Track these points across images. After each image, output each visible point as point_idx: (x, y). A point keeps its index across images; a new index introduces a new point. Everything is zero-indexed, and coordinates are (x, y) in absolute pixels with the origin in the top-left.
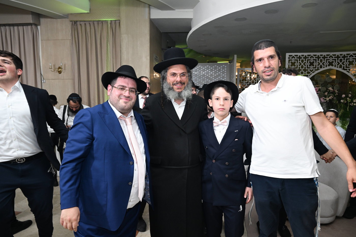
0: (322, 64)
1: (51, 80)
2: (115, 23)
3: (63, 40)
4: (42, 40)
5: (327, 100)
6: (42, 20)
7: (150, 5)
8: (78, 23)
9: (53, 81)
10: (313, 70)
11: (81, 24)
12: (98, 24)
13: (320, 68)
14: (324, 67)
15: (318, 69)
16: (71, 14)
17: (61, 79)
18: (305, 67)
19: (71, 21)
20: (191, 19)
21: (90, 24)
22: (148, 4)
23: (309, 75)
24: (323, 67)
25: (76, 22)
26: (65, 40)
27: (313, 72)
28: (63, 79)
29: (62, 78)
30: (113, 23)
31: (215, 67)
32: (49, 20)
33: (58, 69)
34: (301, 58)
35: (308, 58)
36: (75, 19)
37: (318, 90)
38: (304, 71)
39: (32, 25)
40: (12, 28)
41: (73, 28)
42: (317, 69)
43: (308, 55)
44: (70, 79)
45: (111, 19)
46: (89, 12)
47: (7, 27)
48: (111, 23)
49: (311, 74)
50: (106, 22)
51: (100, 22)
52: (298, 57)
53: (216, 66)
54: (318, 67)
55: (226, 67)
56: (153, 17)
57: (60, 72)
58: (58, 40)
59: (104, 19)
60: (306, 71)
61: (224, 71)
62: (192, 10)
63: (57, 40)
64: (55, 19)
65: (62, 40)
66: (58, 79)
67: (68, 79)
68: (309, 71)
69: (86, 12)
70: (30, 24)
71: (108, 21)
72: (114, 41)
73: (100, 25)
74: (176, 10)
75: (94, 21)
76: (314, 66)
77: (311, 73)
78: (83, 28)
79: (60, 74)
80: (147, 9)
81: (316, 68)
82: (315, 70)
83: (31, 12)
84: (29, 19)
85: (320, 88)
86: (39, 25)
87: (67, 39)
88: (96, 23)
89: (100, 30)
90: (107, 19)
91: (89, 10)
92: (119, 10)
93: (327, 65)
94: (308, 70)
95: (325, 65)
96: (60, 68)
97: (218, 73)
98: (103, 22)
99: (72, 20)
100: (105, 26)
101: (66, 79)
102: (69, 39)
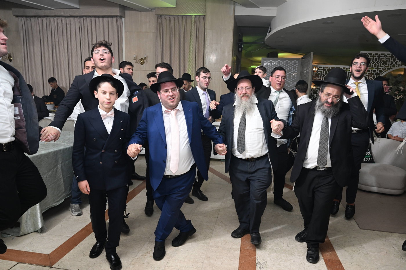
0: (395, 63)
2: (199, 18)
3: (146, 32)
4: (125, 32)
5: (397, 99)
6: (127, 13)
7: (235, 2)
8: (163, 16)
10: (385, 69)
11: (166, 17)
12: (182, 18)
13: (393, 67)
14: (397, 66)
15: (391, 68)
16: (158, 8)
17: (143, 70)
18: (378, 66)
19: (156, 15)
20: (274, 17)
21: (174, 17)
22: (234, 1)
23: (381, 73)
24: (395, 67)
25: (161, 16)
26: (148, 32)
27: (385, 70)
28: (145, 70)
29: (144, 69)
30: (197, 18)
31: (286, 62)
32: (134, 12)
33: (141, 60)
34: (375, 56)
35: (382, 56)
36: (161, 13)
37: (389, 88)
38: (376, 70)
39: (117, 17)
40: (97, 19)
41: (158, 22)
42: (389, 68)
43: (382, 54)
45: (196, 14)
46: (175, 7)
47: (93, 19)
48: (195, 18)
49: (384, 73)
50: (191, 16)
51: (185, 16)
52: (372, 55)
53: (288, 61)
54: (391, 66)
55: (297, 62)
56: (237, 14)
57: (142, 64)
58: (142, 32)
59: (190, 14)
60: (379, 70)
61: (296, 66)
62: (275, 8)
63: (140, 32)
64: (139, 12)
65: (145, 32)
66: (140, 70)
68: (382, 69)
69: (173, 6)
70: (116, 16)
71: (192, 15)
72: (197, 36)
73: (184, 19)
74: (260, 8)
75: (179, 15)
76: (387, 65)
77: (384, 71)
78: (168, 22)
79: (142, 65)
80: (232, 6)
81: (388, 66)
82: (388, 69)
83: (120, 4)
84: (117, 11)
85: (392, 87)
86: (124, 17)
87: (150, 32)
88: (180, 18)
89: (184, 24)
90: (192, 13)
91: (175, 5)
92: (205, 5)
93: (400, 64)
94: (380, 69)
95: (398, 64)
96: (142, 59)
97: (289, 68)
98: (188, 17)
99: (158, 13)
100: (189, 20)
101: (148, 70)
102: (152, 32)
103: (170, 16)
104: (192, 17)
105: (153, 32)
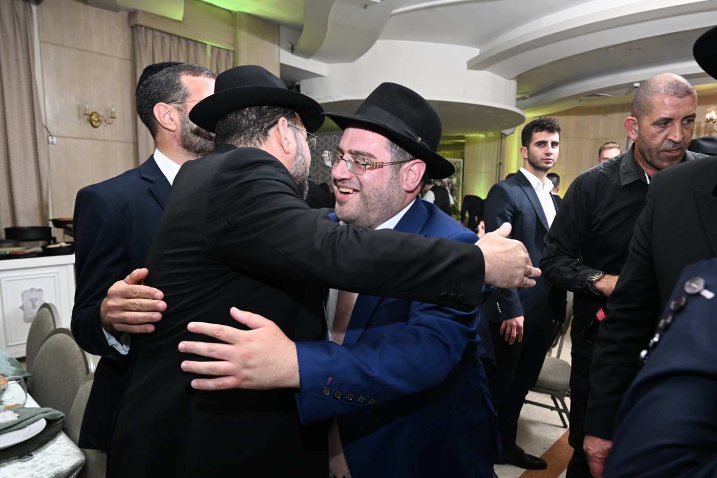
1: (71, 140)
3: (103, 54)
4: (41, 42)
8: (150, 31)
9: (76, 141)
11: (155, 34)
12: (188, 44)
17: (99, 140)
21: (171, 38)
25: (146, 29)
26: (107, 55)
28: (104, 140)
29: (101, 138)
30: (217, 51)
44: (120, 142)
45: (214, 43)
46: (181, 20)
48: (212, 51)
50: (204, 45)
51: (195, 42)
58: (91, 52)
65: (99, 54)
66: (91, 139)
67: (115, 141)
69: (176, 18)
71: (208, 44)
73: (192, 48)
75: (180, 37)
79: (93, 129)
80: (276, 47)
86: (37, 3)
87: (112, 56)
88: (183, 42)
89: (194, 57)
90: (211, 42)
91: (182, 16)
92: (236, 34)
96: (95, 114)
98: (199, 45)
100: (201, 52)
101: (112, 141)
102: (117, 57)
103: (164, 35)
104: (206, 47)
105: (120, 58)
